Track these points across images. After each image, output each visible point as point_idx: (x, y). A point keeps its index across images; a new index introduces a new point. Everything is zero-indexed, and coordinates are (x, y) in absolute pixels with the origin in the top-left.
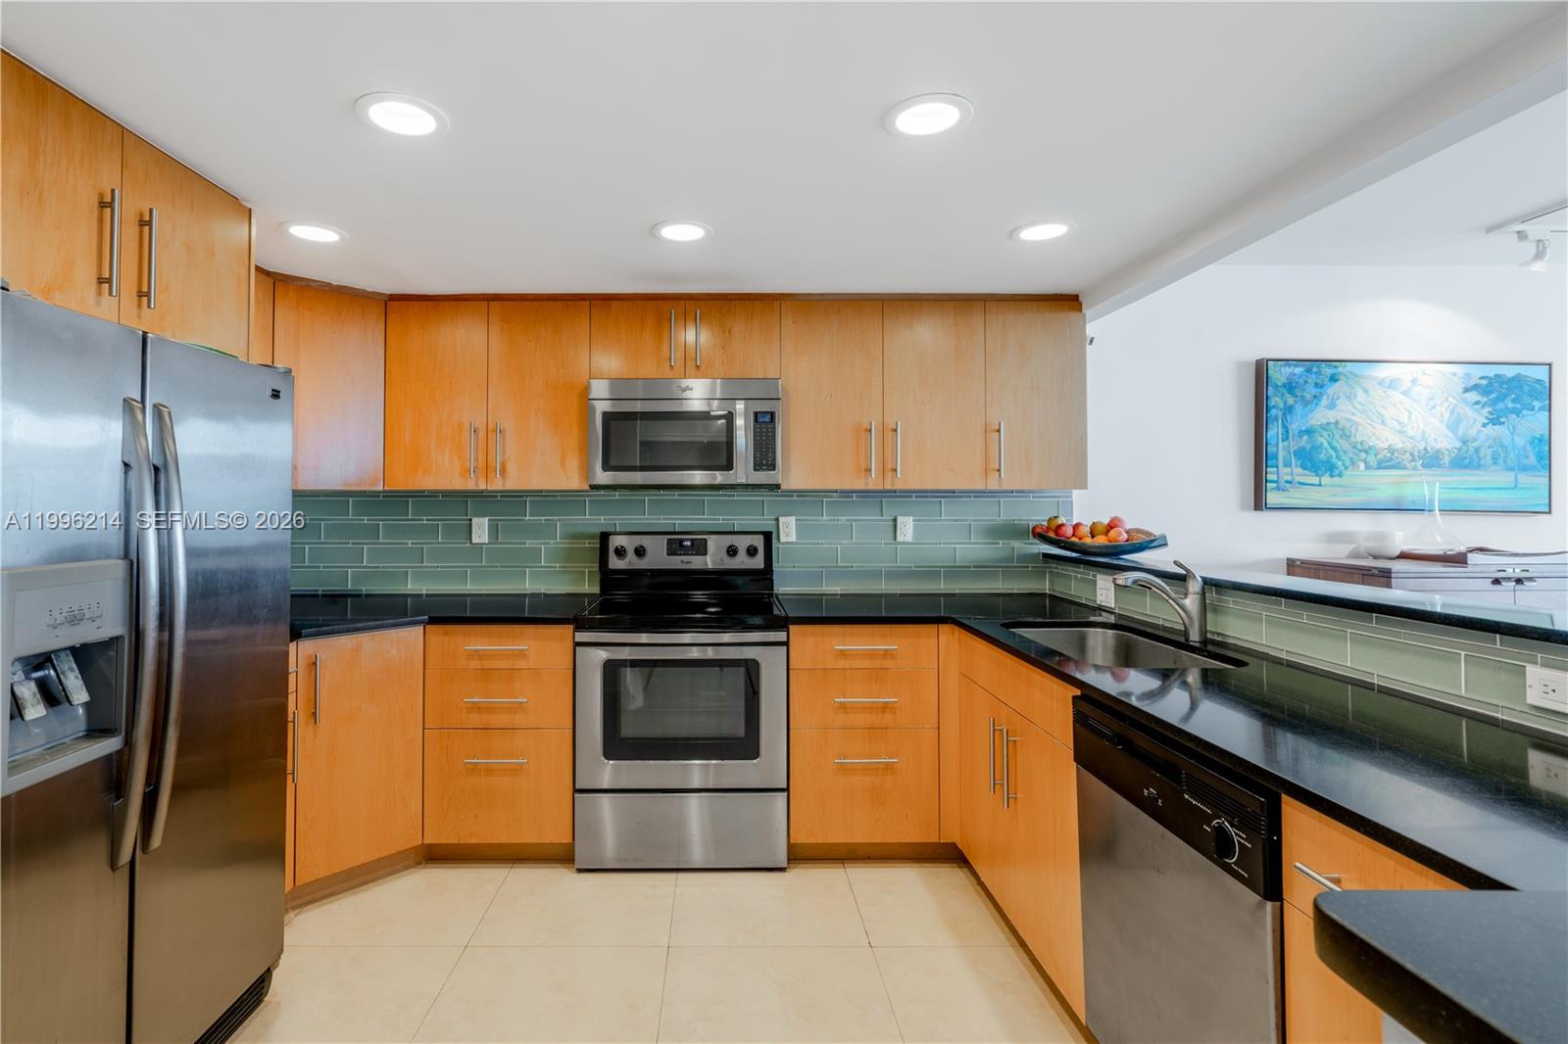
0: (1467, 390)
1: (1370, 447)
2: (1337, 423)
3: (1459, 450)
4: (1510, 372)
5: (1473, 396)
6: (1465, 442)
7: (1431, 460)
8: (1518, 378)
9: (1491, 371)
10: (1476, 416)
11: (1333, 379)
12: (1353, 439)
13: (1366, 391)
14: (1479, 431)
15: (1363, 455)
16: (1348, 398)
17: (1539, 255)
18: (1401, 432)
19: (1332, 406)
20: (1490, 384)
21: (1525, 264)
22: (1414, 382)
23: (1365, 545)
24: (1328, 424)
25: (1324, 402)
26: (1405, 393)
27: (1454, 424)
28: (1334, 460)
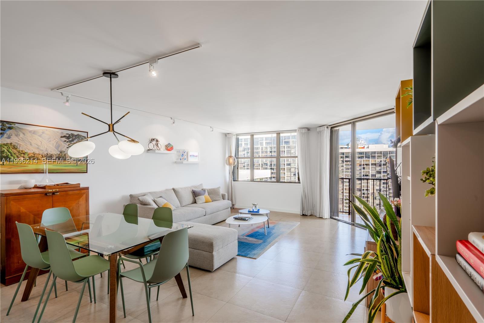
0: (62, 137)
1: (26, 153)
2: (11, 144)
3: (59, 154)
4: (76, 133)
5: (64, 139)
6: (61, 152)
7: (49, 157)
8: (78, 135)
9: (70, 132)
10: (64, 145)
11: (10, 128)
12: (18, 149)
13: (24, 134)
14: (66, 149)
15: (23, 155)
16: (16, 135)
17: (67, 101)
18: (38, 148)
19: (9, 137)
20: (69, 136)
21: (64, 103)
22: (43, 133)
23: (23, 185)
24: (7, 144)
25: (5, 135)
26: (40, 136)
27: (57, 147)
28: (10, 156)
